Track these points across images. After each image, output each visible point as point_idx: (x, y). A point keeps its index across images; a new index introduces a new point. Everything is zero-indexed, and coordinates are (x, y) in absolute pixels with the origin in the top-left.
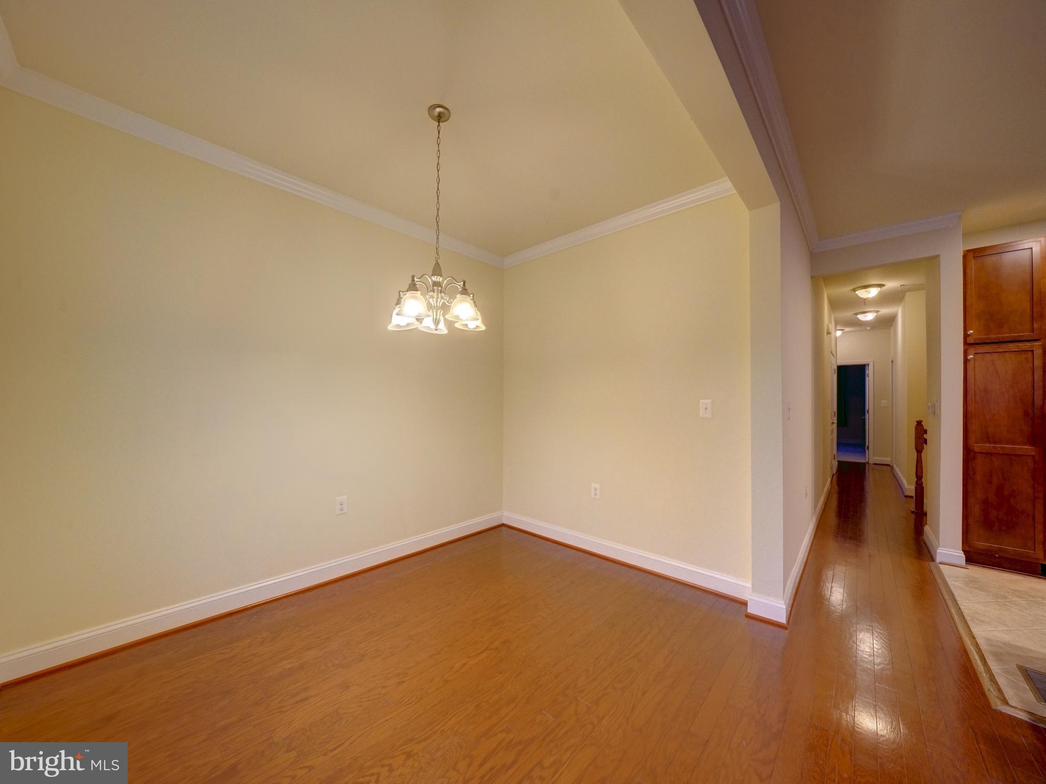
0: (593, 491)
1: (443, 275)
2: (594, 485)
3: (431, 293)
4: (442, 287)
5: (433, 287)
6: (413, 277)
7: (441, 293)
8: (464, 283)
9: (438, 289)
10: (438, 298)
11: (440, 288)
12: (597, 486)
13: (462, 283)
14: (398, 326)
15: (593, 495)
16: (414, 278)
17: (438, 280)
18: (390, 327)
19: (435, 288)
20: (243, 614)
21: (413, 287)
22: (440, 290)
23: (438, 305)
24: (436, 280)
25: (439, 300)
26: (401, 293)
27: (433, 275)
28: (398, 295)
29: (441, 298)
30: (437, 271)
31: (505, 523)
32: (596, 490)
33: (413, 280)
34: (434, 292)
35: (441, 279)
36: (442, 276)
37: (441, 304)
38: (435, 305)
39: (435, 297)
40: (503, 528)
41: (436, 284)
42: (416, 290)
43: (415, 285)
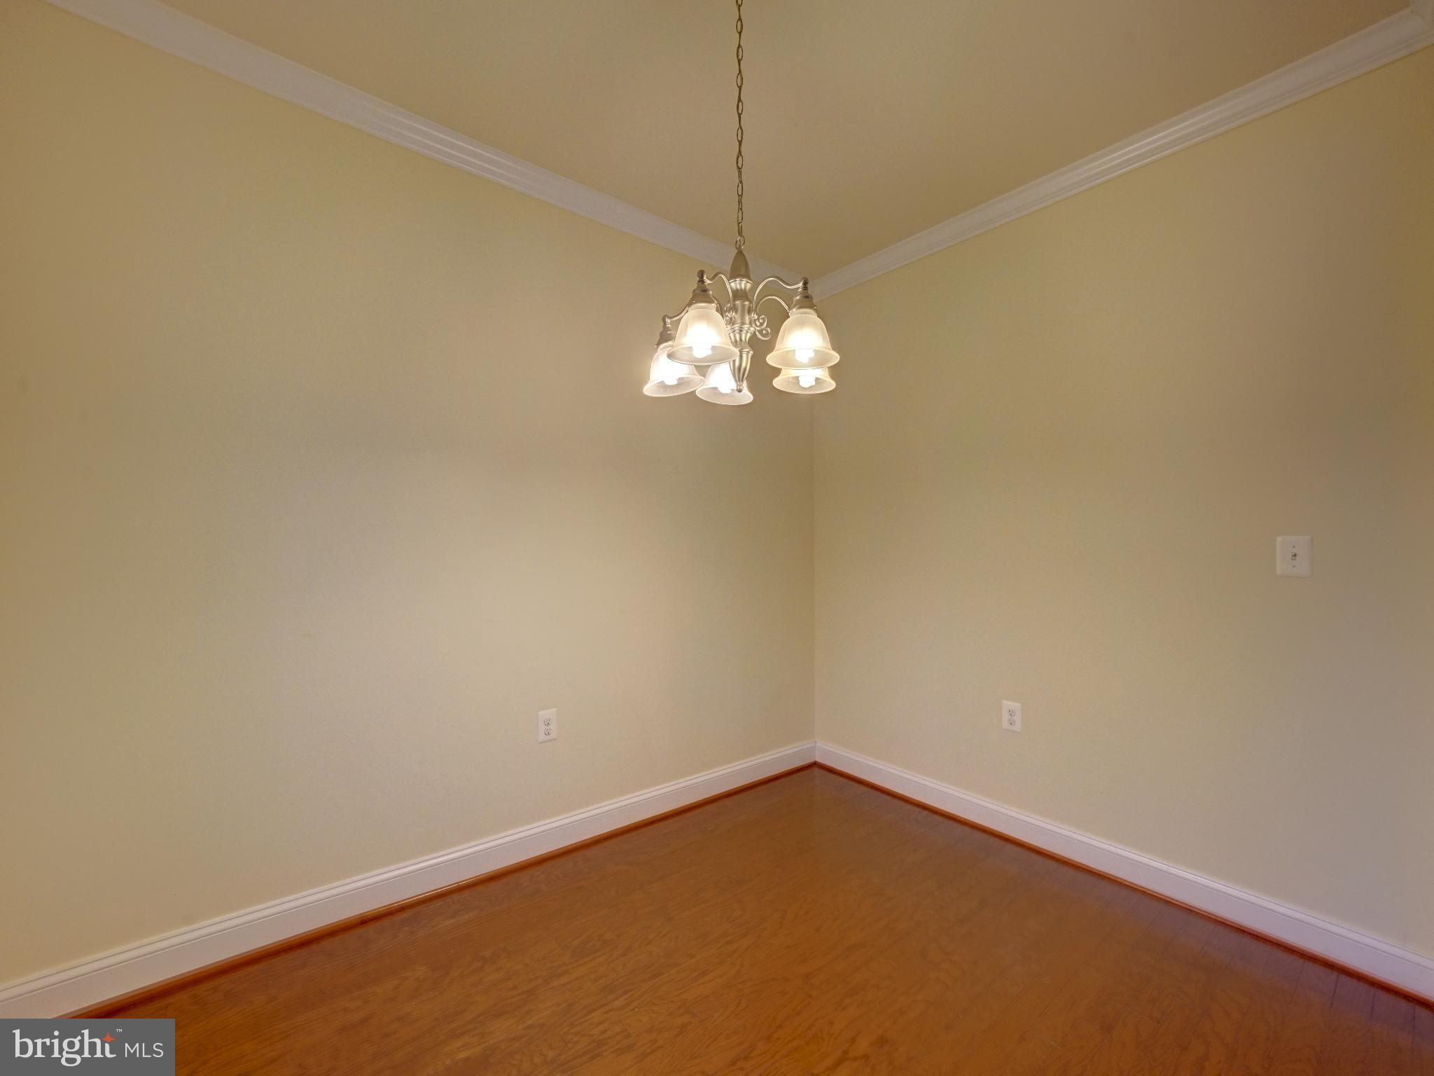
0: (1006, 717)
1: (751, 277)
2: (1008, 704)
3: (732, 314)
4: (751, 302)
5: (734, 301)
6: (701, 274)
7: (749, 312)
8: (805, 284)
9: (743, 306)
10: (743, 323)
11: (747, 303)
12: (1015, 706)
13: (801, 285)
14: (662, 385)
15: (1005, 724)
16: (702, 277)
17: (743, 287)
18: (649, 390)
19: (738, 302)
20: (386, 922)
21: (701, 294)
22: (747, 308)
23: (743, 338)
24: (738, 287)
25: (746, 327)
26: (668, 321)
27: (734, 275)
28: (662, 324)
29: (750, 323)
30: (740, 268)
31: (819, 760)
32: (1011, 713)
33: (702, 281)
34: (736, 313)
35: (749, 286)
36: (749, 277)
37: (749, 335)
38: (738, 338)
39: (739, 322)
40: (816, 771)
41: (738, 294)
42: (709, 300)
43: (705, 291)
